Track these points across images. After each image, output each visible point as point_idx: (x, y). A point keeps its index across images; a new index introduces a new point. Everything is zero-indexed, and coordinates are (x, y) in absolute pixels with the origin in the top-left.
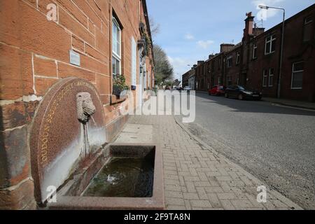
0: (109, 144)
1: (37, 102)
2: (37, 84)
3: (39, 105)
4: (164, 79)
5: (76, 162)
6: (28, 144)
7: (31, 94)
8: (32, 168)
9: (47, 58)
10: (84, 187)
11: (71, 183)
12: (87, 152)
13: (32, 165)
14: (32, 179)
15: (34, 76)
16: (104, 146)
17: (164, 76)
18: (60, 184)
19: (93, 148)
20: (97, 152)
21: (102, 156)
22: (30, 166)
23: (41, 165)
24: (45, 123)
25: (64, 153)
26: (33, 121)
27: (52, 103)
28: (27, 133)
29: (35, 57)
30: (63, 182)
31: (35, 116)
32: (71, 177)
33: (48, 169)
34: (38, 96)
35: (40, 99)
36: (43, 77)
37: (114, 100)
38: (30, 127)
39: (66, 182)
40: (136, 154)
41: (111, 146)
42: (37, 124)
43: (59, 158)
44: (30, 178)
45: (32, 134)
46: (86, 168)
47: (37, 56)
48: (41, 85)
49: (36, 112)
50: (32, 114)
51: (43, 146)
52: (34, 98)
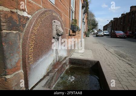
0: (69, 57)
1: (28, 18)
3: (29, 21)
4: (93, 28)
5: (51, 64)
6: (21, 47)
7: (24, 11)
8: (23, 64)
10: (55, 82)
11: (48, 78)
12: (57, 60)
13: (23, 62)
14: (22, 72)
16: (66, 58)
17: (93, 27)
18: (41, 78)
19: (60, 58)
20: (62, 61)
21: (65, 63)
22: (21, 62)
23: (29, 63)
24: (32, 33)
25: (44, 57)
26: (25, 31)
27: (37, 20)
28: (20, 38)
30: (43, 77)
31: (26, 27)
32: (48, 74)
33: (33, 67)
34: (28, 14)
35: (29, 16)
38: (22, 34)
39: (45, 77)
40: (85, 65)
41: (70, 59)
42: (27, 33)
43: (41, 60)
44: (21, 71)
45: (24, 39)
46: (56, 70)
48: (31, 7)
49: (27, 25)
50: (24, 26)
51: (30, 50)
52: (25, 14)
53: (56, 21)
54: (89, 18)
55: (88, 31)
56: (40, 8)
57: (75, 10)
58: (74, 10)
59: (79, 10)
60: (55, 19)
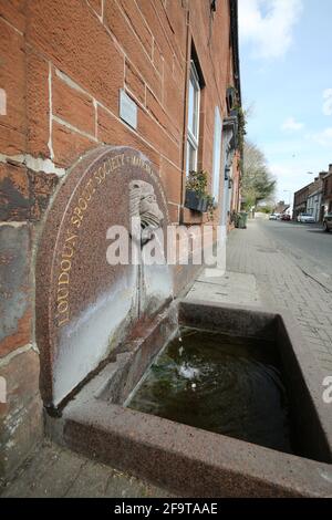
0: (179, 300)
1: (55, 179)
2: (56, 139)
3: (58, 187)
4: (258, 199)
5: (122, 324)
6: (33, 269)
7: (45, 156)
8: (37, 325)
9: (78, 88)
10: (135, 383)
11: (112, 369)
12: (142, 310)
13: (38, 318)
14: (36, 349)
15: (52, 117)
16: (169, 301)
17: (258, 194)
18: (91, 368)
19: (152, 301)
20: (157, 313)
21: (167, 321)
22: (34, 319)
23: (56, 321)
24: (68, 225)
25: (101, 302)
26: (45, 218)
27: (83, 183)
28: (31, 242)
29: (54, 74)
30: (97, 365)
31: (49, 207)
32: (111, 358)
33: (69, 333)
34: (58, 165)
35: (60, 172)
36: (69, 126)
37: (187, 217)
38: (38, 231)
39: (102, 366)
41: (182, 305)
42: (53, 225)
43: (92, 310)
44: (32, 347)
45: (41, 246)
46: (140, 341)
47: (58, 72)
48: (64, 143)
49: (51, 200)
50: (43, 202)
51: (61, 278)
52: (48, 167)
53: (140, 183)
54: (246, 166)
55: (242, 209)
56: (92, 145)
57: (201, 140)
58: (197, 141)
59: (213, 139)
60: (136, 178)
